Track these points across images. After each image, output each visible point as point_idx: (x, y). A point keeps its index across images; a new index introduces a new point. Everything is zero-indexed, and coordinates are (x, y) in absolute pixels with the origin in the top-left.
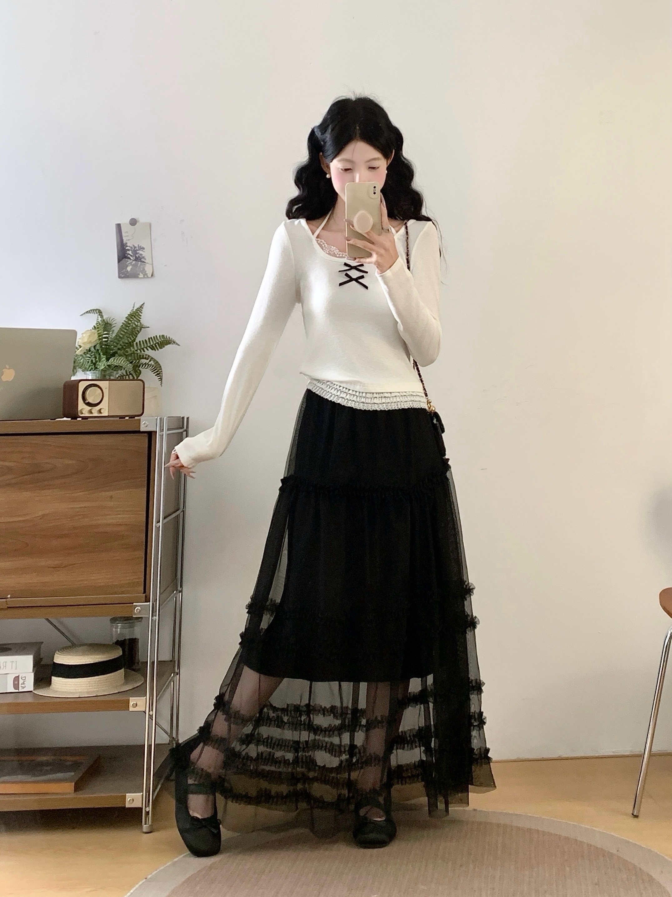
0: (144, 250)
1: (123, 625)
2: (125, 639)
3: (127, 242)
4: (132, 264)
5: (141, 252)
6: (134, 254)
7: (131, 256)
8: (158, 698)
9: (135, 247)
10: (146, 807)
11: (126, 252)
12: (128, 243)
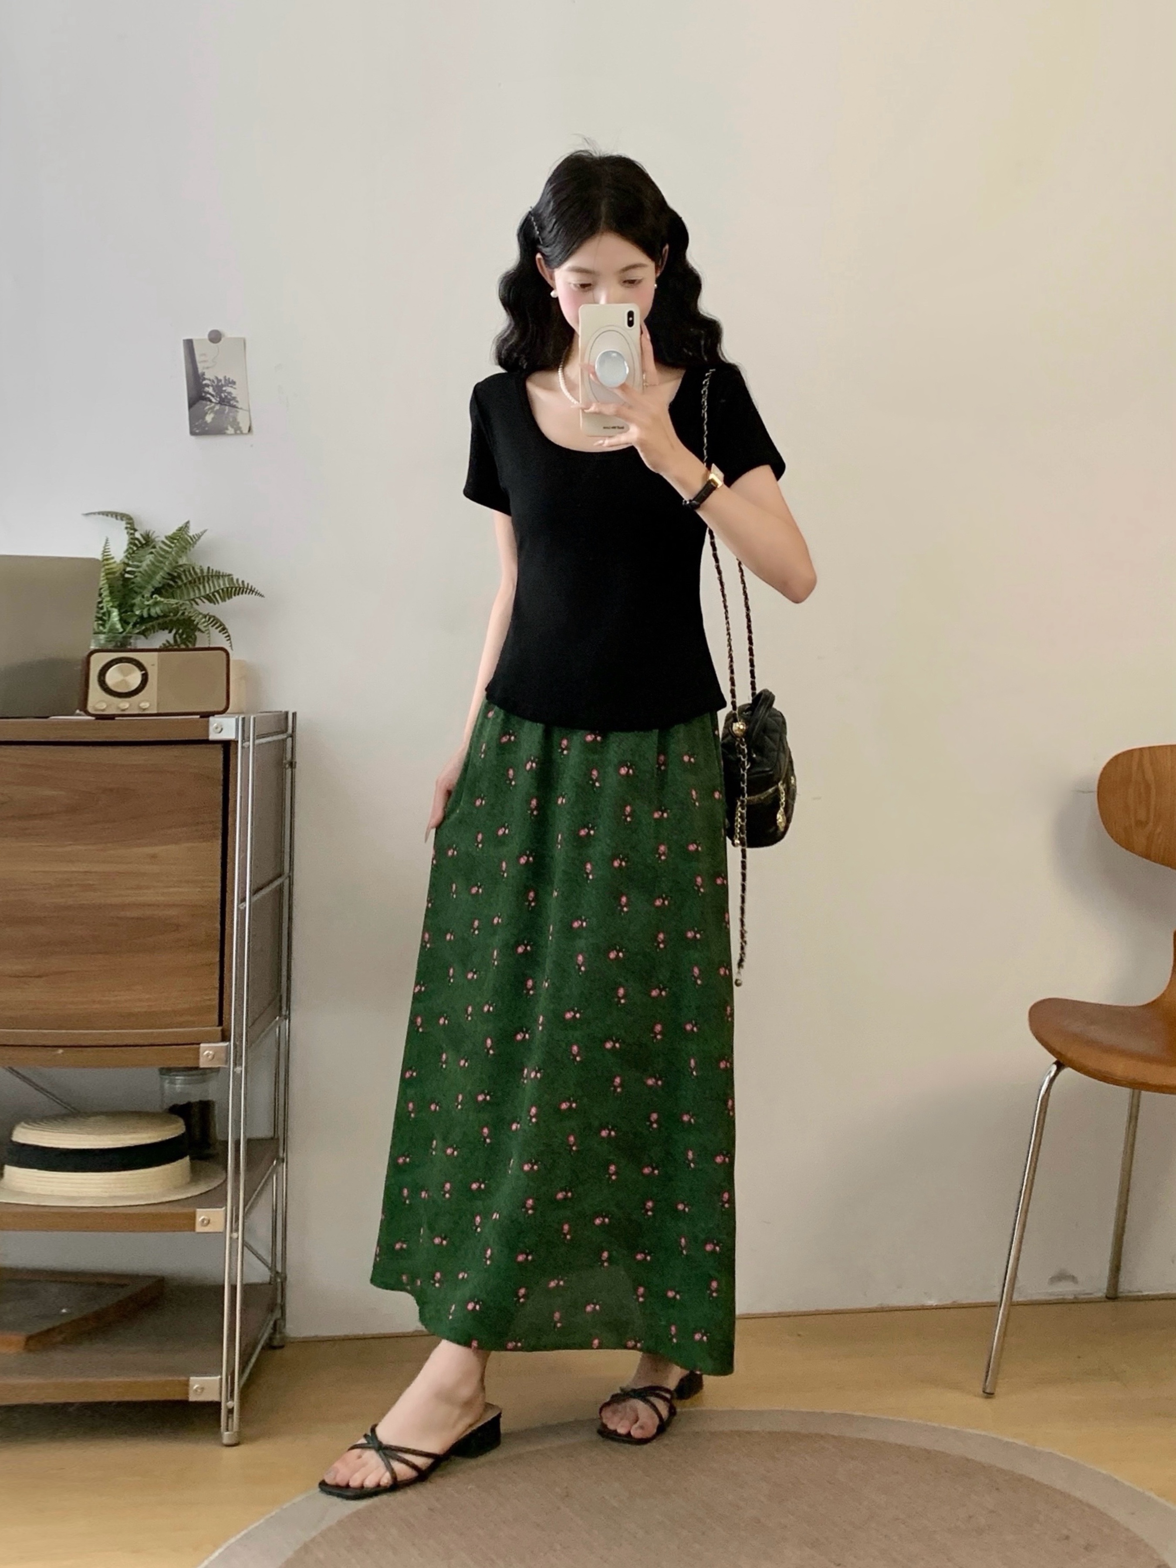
0: (234, 386)
1: (187, 1078)
2: (189, 1105)
3: (204, 371)
4: (215, 409)
5: (229, 389)
6: (217, 393)
7: (213, 396)
8: (248, 1207)
9: (219, 381)
10: (227, 1401)
11: (204, 388)
12: (206, 374)
